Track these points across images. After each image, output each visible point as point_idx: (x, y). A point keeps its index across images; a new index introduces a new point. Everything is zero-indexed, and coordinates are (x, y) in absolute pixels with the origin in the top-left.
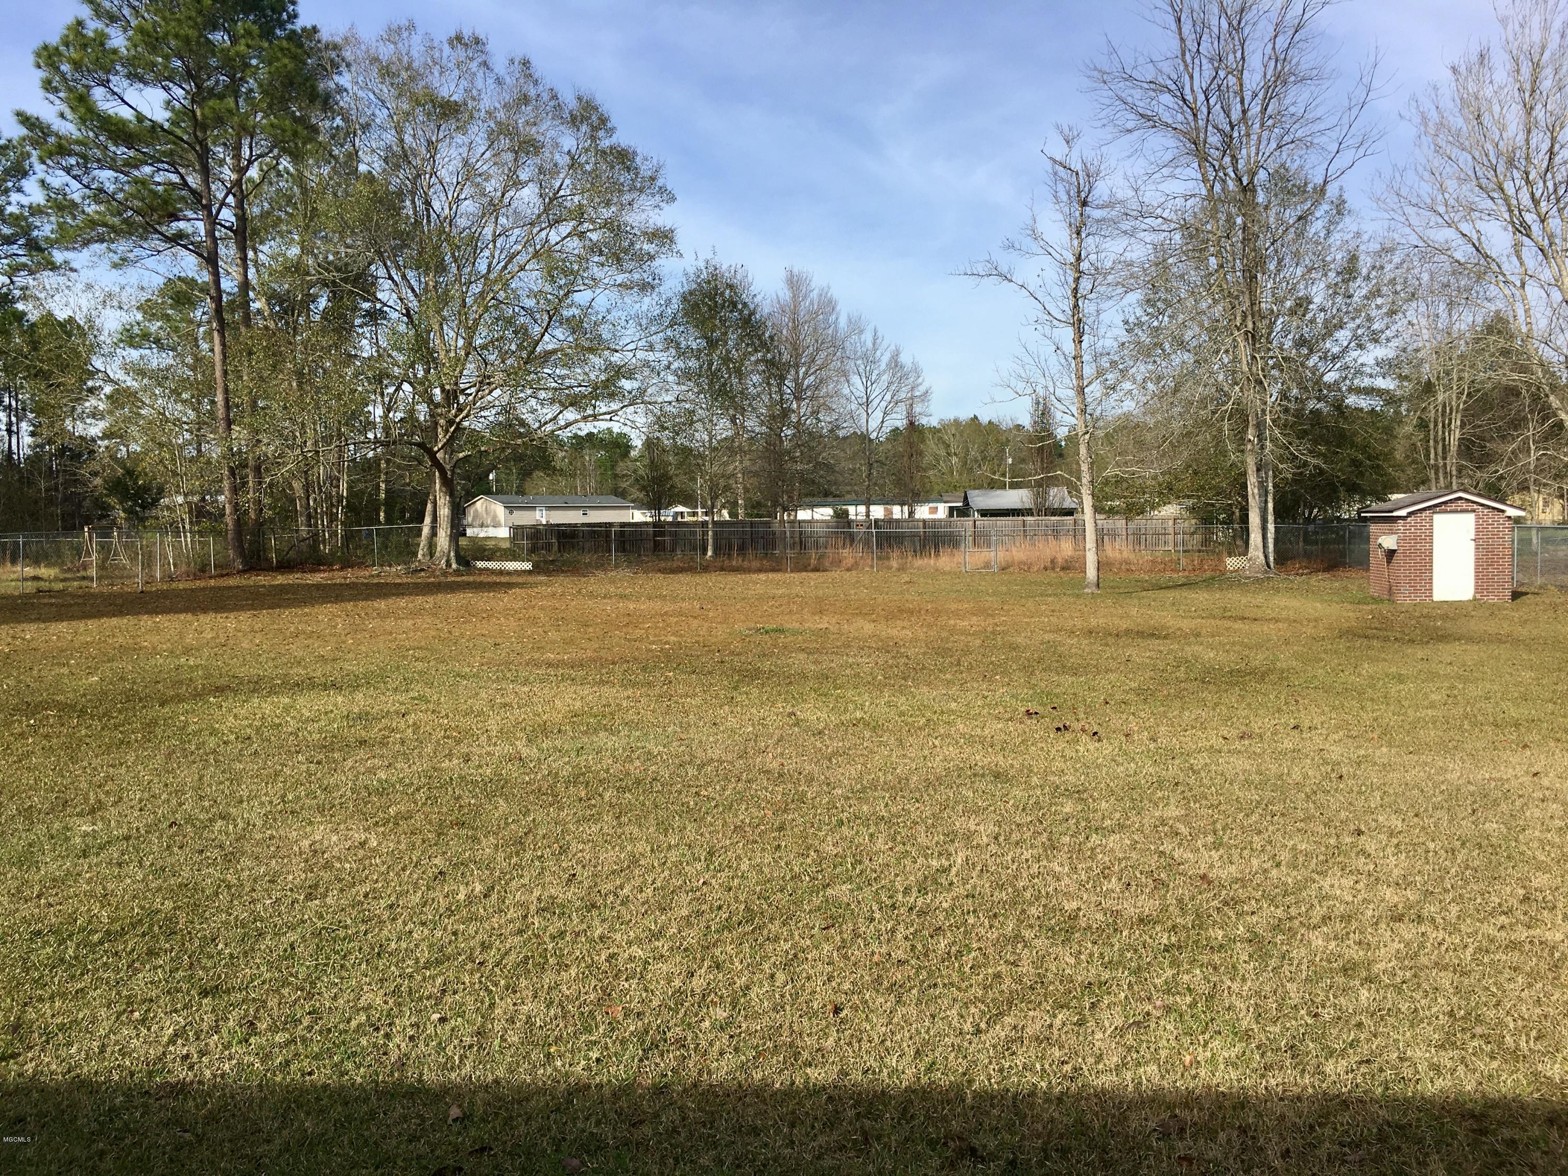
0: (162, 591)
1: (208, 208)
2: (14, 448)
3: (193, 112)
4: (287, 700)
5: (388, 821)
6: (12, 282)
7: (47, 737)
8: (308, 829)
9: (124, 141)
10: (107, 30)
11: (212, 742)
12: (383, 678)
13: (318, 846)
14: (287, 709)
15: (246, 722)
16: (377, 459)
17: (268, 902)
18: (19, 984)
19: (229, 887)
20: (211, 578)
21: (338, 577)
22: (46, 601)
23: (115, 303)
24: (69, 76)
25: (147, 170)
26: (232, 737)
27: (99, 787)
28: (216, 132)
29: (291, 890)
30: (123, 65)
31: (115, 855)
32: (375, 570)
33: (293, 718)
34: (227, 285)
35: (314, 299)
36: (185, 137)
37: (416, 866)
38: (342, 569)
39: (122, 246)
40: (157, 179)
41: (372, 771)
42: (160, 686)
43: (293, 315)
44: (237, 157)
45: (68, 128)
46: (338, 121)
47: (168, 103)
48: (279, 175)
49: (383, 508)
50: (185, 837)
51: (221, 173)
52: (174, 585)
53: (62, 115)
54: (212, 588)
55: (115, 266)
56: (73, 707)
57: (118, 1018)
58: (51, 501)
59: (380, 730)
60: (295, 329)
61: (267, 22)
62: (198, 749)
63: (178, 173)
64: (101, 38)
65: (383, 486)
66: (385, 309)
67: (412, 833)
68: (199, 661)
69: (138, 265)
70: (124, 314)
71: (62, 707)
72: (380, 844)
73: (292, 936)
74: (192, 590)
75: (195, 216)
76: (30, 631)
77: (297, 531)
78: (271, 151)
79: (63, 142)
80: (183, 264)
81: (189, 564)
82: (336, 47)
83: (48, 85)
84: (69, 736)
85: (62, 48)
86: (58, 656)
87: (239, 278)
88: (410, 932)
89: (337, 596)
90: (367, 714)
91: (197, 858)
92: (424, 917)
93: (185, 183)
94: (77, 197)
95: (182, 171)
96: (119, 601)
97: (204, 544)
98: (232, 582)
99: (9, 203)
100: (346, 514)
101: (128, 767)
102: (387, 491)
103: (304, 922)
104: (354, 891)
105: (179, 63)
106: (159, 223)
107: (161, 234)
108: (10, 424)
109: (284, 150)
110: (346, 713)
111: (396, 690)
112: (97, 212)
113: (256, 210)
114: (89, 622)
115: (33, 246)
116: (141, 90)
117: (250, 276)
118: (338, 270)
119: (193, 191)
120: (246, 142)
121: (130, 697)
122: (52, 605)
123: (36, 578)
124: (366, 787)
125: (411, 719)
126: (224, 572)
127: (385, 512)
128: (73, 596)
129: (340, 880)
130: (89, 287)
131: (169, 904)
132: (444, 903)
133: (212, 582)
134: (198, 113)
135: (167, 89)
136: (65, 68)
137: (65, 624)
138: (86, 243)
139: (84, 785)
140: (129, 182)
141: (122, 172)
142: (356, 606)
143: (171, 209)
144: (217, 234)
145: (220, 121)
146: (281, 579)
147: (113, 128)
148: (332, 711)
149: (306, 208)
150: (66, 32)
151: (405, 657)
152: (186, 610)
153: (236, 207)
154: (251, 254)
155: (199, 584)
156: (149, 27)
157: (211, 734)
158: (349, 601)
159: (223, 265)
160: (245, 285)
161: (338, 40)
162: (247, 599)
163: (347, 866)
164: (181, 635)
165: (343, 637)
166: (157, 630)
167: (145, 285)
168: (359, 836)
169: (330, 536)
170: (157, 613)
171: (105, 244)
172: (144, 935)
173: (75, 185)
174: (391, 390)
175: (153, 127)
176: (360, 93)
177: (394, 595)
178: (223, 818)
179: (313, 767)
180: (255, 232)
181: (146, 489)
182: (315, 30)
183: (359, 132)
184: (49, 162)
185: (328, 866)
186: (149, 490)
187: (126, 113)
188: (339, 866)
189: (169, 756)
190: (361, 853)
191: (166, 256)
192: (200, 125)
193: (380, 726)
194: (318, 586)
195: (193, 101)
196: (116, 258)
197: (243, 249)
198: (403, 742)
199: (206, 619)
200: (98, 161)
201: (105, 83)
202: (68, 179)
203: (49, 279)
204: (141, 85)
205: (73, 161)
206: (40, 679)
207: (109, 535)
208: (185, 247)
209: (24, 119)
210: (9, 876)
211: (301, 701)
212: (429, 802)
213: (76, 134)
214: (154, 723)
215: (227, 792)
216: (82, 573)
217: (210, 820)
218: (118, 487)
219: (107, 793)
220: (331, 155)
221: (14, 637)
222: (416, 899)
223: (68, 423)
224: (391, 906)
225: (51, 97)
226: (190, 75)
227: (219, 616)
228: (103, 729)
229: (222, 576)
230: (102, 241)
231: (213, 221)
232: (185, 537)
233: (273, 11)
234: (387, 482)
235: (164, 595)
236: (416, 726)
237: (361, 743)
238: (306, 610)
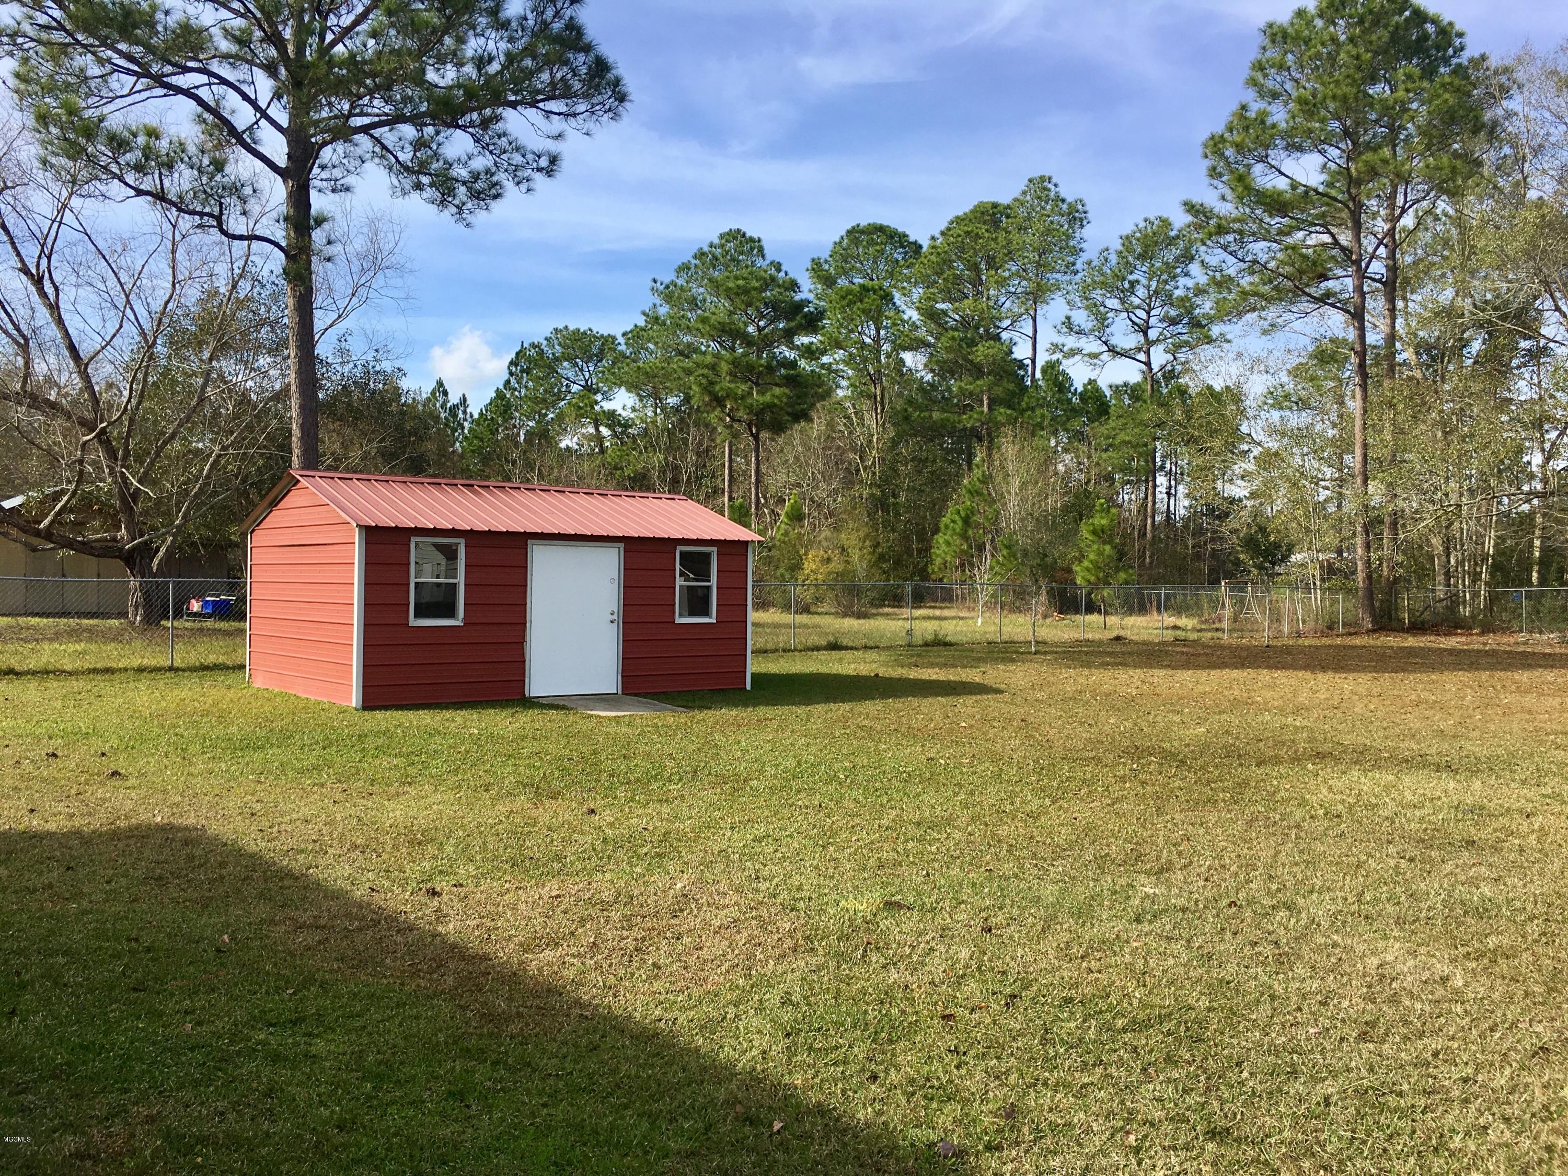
0: (1287, 646)
1: (1358, 263)
2: (1172, 508)
3: (1348, 169)
4: (1391, 777)
5: (1483, 955)
6: (1175, 358)
7: (1143, 783)
8: (1381, 944)
9: (1278, 211)
10: (1269, 109)
11: (1298, 814)
12: (1510, 766)
13: (1387, 970)
14: (1387, 789)
15: (1338, 797)
16: (1531, 516)
17: (1312, 1031)
18: (1032, 1058)
19: (1273, 997)
20: (1338, 636)
21: (1475, 642)
22: (1178, 649)
23: (1262, 368)
24: (1231, 160)
25: (1300, 235)
26: (1321, 812)
27: (1174, 845)
28: (1370, 185)
29: (1343, 1021)
30: (1282, 138)
31: (1168, 927)
32: (1522, 637)
33: (1394, 799)
34: (1372, 338)
35: (1466, 344)
36: (1340, 197)
37: (1510, 1028)
38: (1482, 633)
39: (1272, 313)
40: (1309, 242)
41: (1473, 882)
42: (1261, 744)
43: (1442, 362)
44: (1392, 206)
45: (1226, 209)
46: (1507, 150)
47: (1324, 166)
48: (1437, 219)
49: (1536, 568)
50: (1242, 921)
51: (1374, 225)
52: (1300, 641)
53: (1223, 198)
54: (1338, 646)
55: (1265, 332)
56: (1174, 756)
57: (1112, 1135)
58: (1197, 557)
59: (1495, 830)
60: (1443, 377)
61: (1431, 62)
62: (1282, 820)
63: (1329, 232)
64: (1261, 119)
65: (1537, 543)
66: (1551, 345)
67: (1512, 979)
68: (1305, 723)
69: (1287, 329)
70: (1269, 377)
71: (1168, 756)
72: (1466, 985)
73: (1330, 1088)
74: (1317, 647)
75: (1345, 273)
76: (1159, 676)
77: (1433, 591)
78: (1428, 194)
79: (1223, 222)
80: (1330, 323)
81: (1316, 621)
82: (1506, 70)
83: (1213, 173)
84: (1164, 786)
85: (1227, 135)
86: (1174, 704)
87: (1387, 330)
88: (1485, 1128)
89: (1472, 663)
90: (1482, 808)
91: (1247, 951)
92: (1509, 1111)
93: (1336, 242)
94: (1232, 272)
95: (1334, 230)
96: (1244, 654)
97: (1334, 602)
98: (1357, 641)
99: (1177, 288)
100: (1491, 574)
101: (1207, 828)
102: (1542, 549)
103: (1349, 1070)
104: (1420, 1044)
105: (1337, 124)
106: (1307, 285)
107: (1309, 295)
108: (1170, 487)
109: (1441, 190)
110: (1456, 803)
111: (1524, 782)
112: (1251, 284)
113: (1409, 259)
114: (1213, 672)
115: (1196, 324)
116: (1298, 159)
117: (1397, 327)
118: (1495, 309)
119: (1343, 249)
120: (1401, 190)
121: (1231, 753)
122: (1183, 653)
123: (1175, 627)
124: (1463, 903)
125: (1537, 821)
126: (1352, 630)
127: (1539, 572)
128: (1205, 646)
129: (1406, 1023)
130: (1240, 355)
131: (1204, 1003)
132: (1540, 1098)
133: (1339, 641)
134: (1353, 170)
135: (1322, 152)
136: (1230, 152)
137: (1190, 672)
138: (1240, 315)
139: (1160, 841)
140: (1281, 250)
141: (1275, 241)
142: (1492, 677)
143: (1320, 269)
144: (1366, 289)
145: (1373, 173)
146: (1411, 641)
147: (1268, 200)
148: (1439, 798)
149: (1463, 249)
150: (1231, 119)
151: (1542, 743)
152: (1306, 668)
153: (1388, 258)
154: (1400, 304)
155: (1326, 641)
156: (1307, 95)
157: (1300, 805)
158: (1485, 669)
159: (1371, 319)
160: (1392, 337)
161: (1508, 62)
162: (1371, 660)
163: (1418, 1006)
164: (1295, 693)
165: (1470, 711)
166: (1272, 687)
167: (1292, 347)
168: (1441, 968)
169: (1472, 598)
170: (1277, 668)
171: (1256, 313)
172: (1169, 1033)
173: (1231, 260)
174: (1553, 435)
175: (1306, 193)
176: (1533, 114)
177: (1541, 666)
178: (1289, 908)
179: (1403, 864)
180: (1406, 281)
181: (1277, 546)
182: (1483, 58)
183: (1529, 157)
184: (1209, 243)
185: (1394, 1000)
186: (1280, 546)
187: (1282, 184)
188: (1407, 1003)
189: (1250, 823)
190: (1440, 992)
191: (1314, 318)
192: (1353, 182)
193: (1495, 825)
194: (1451, 652)
195: (1349, 159)
196: (1265, 325)
197: (1392, 301)
198: (1522, 851)
199: (1324, 678)
200: (1254, 234)
201: (1263, 159)
202: (1225, 255)
203: (1206, 351)
204: (1299, 154)
205: (1230, 238)
206: (1153, 724)
207: (1242, 590)
208: (1333, 305)
209: (1190, 207)
210: (1065, 927)
211: (1407, 780)
212: (1544, 940)
213: (1235, 214)
214: (1245, 784)
215: (1299, 876)
216: (1217, 625)
217: (1273, 907)
218: (1251, 543)
219: (1180, 854)
220: (1495, 187)
221: (1143, 682)
222: (1501, 1081)
223: (1219, 485)
224: (1465, 1080)
225: (1215, 182)
226: (1346, 133)
227: (1337, 676)
228: (1196, 782)
229: (1350, 634)
230: (1254, 310)
231: (1362, 275)
232: (1316, 594)
233: (1438, 49)
234: (1543, 538)
235: (1287, 650)
236: (1543, 832)
237: (1467, 842)
238: (1434, 677)
